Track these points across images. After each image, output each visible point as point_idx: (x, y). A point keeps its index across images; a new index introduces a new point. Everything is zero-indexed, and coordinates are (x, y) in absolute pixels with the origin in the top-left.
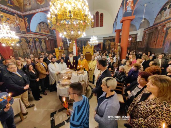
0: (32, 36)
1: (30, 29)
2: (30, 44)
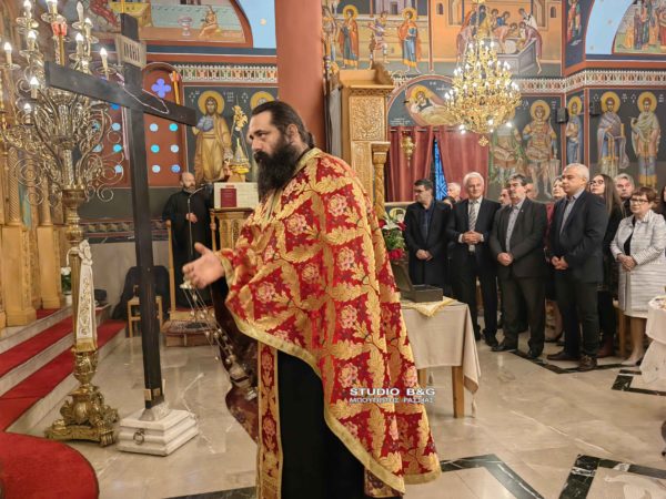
0: (588, 79)
1: (582, 44)
2: (570, 130)
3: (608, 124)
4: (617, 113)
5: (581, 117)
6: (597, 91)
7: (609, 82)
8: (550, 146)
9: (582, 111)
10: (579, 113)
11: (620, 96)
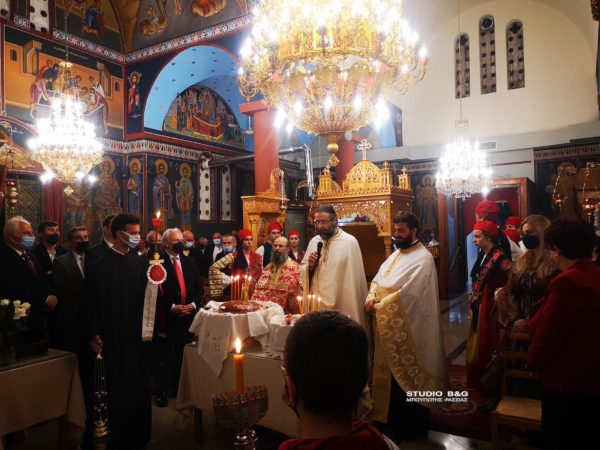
2: (131, 184)
3: (160, 183)
4: (167, 176)
5: (140, 176)
6: (153, 157)
7: (160, 151)
8: (115, 195)
9: (142, 170)
10: (139, 172)
11: (168, 163)
